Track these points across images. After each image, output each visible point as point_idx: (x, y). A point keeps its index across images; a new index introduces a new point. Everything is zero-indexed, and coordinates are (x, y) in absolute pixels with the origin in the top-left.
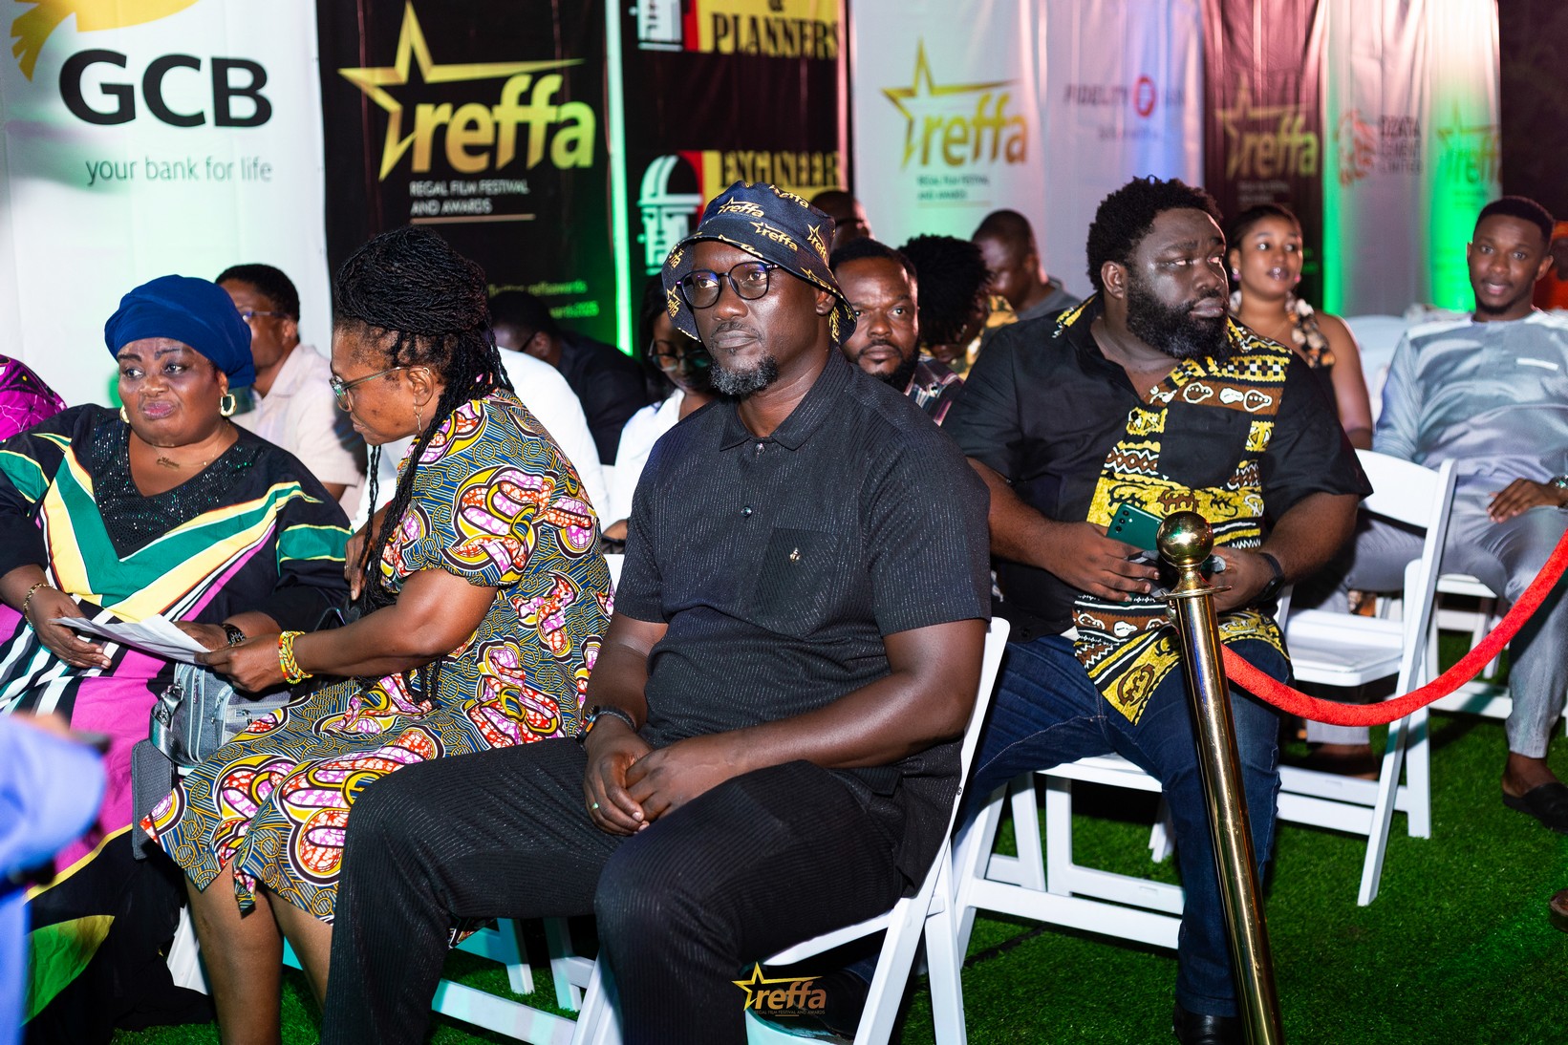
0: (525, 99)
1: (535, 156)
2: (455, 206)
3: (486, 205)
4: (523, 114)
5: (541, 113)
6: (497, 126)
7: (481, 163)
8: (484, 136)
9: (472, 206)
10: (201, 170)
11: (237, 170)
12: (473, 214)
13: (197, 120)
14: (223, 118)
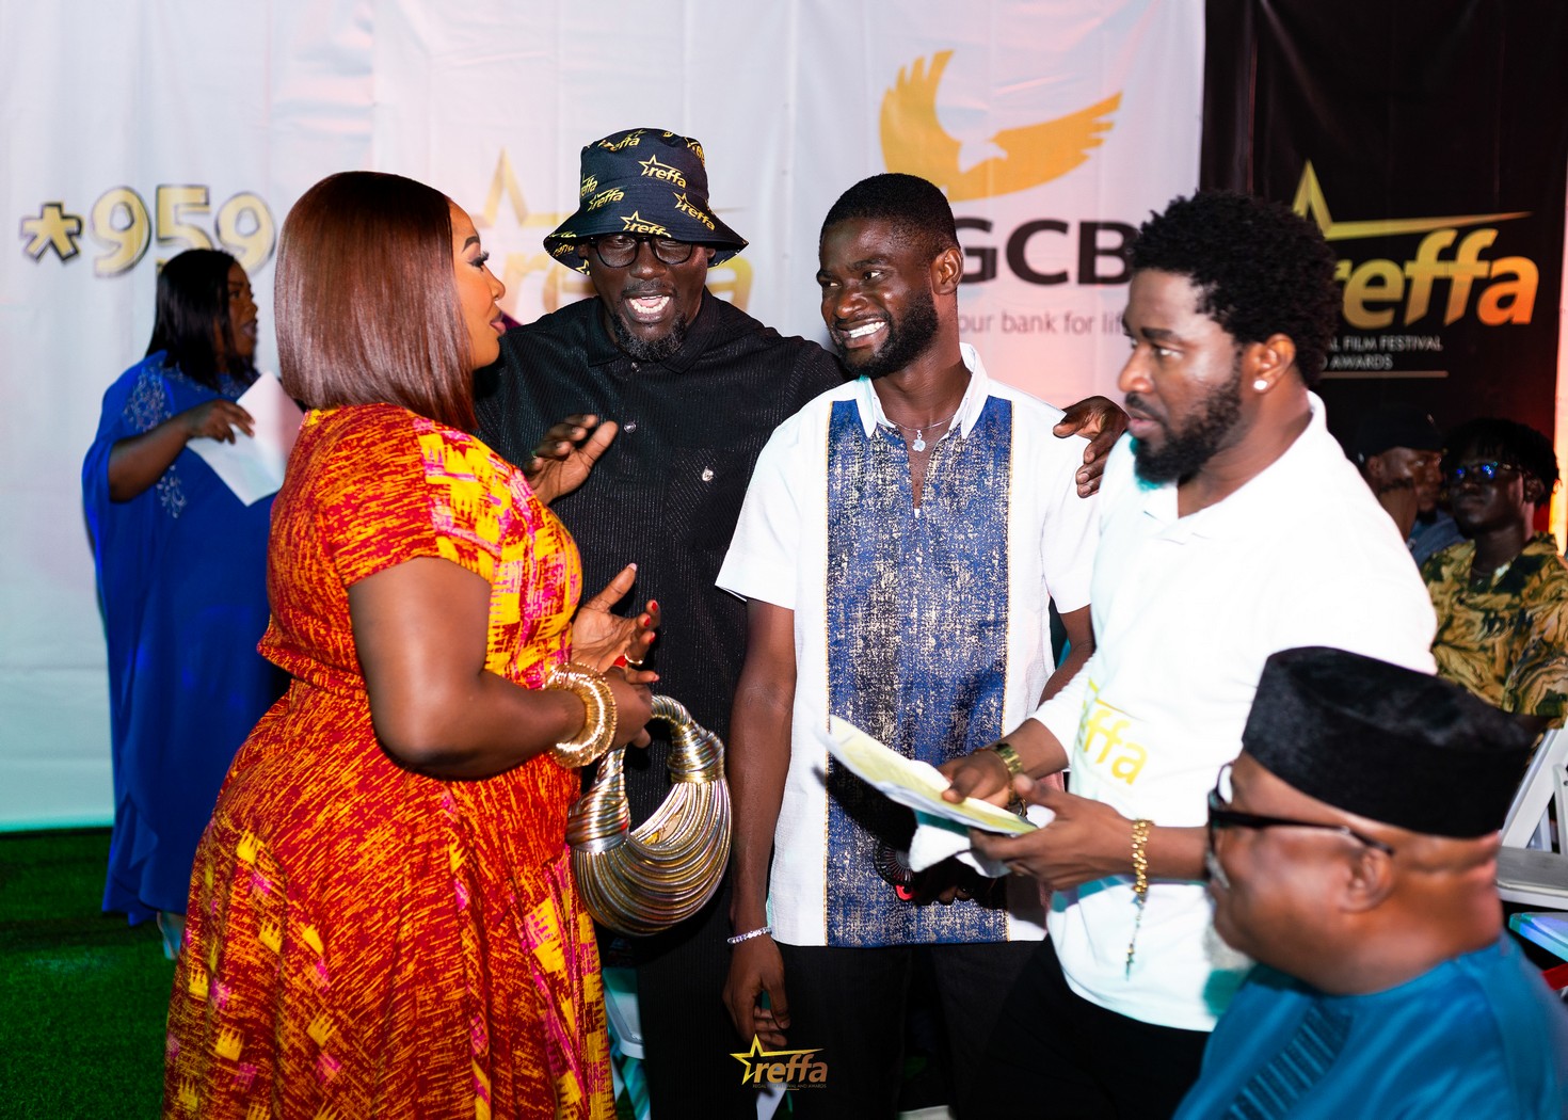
0: (1448, 254)
1: (1455, 310)
2: (1348, 362)
3: (1387, 361)
4: (1443, 270)
5: (1467, 267)
6: (1408, 283)
7: (1386, 318)
8: (1393, 290)
9: (1369, 361)
10: (1059, 324)
11: (1098, 325)
12: (1370, 369)
13: (1061, 278)
14: (1088, 275)
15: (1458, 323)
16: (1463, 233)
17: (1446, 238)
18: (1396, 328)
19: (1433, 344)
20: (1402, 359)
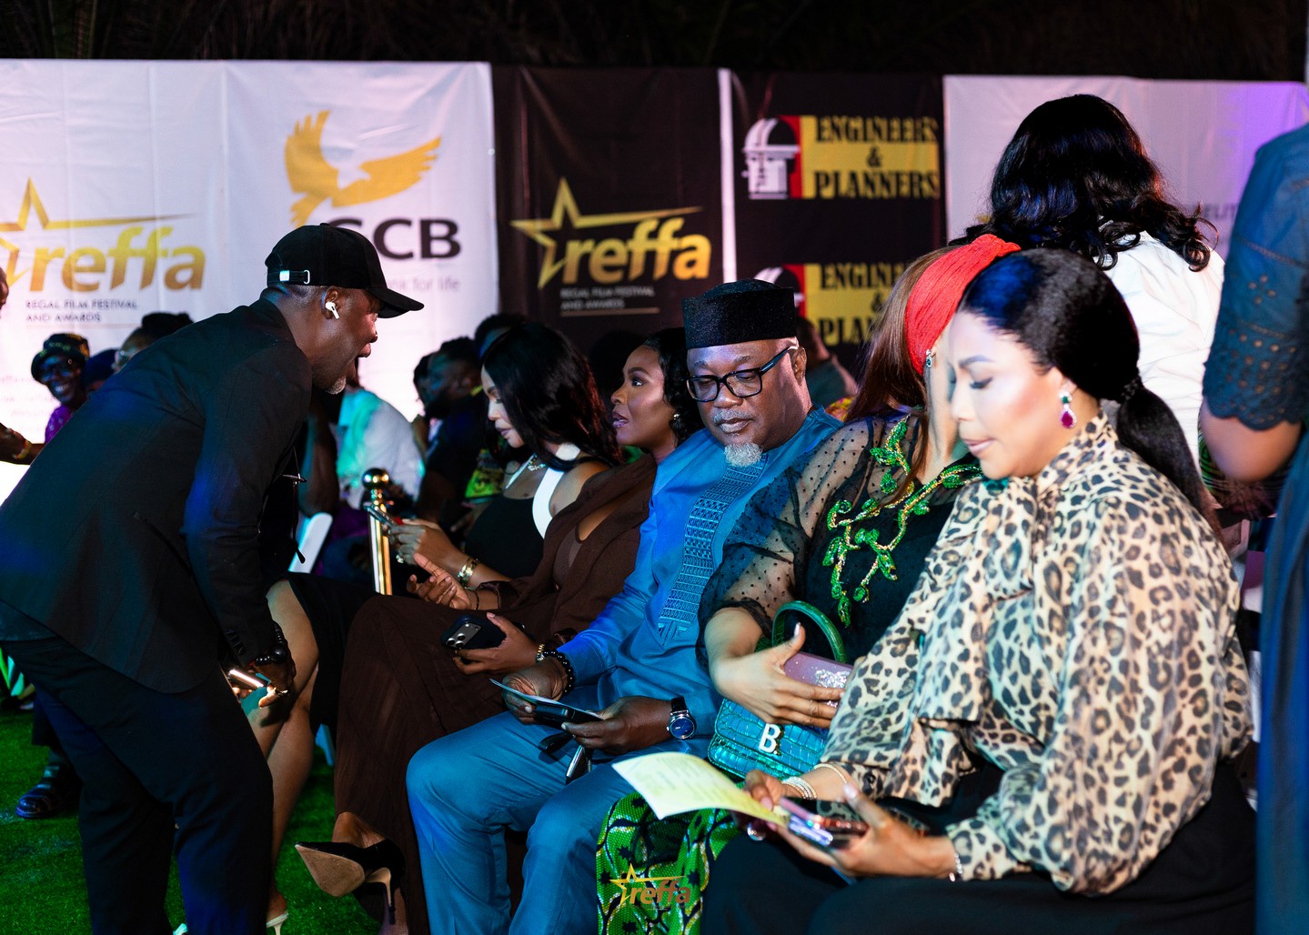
0: (653, 235)
1: (660, 270)
2: (596, 304)
3: (620, 303)
4: (650, 245)
5: (666, 243)
6: (630, 254)
7: (617, 276)
8: (621, 259)
9: (609, 304)
15: (664, 279)
16: (662, 221)
17: (651, 225)
18: (625, 282)
19: (648, 291)
20: (631, 302)
